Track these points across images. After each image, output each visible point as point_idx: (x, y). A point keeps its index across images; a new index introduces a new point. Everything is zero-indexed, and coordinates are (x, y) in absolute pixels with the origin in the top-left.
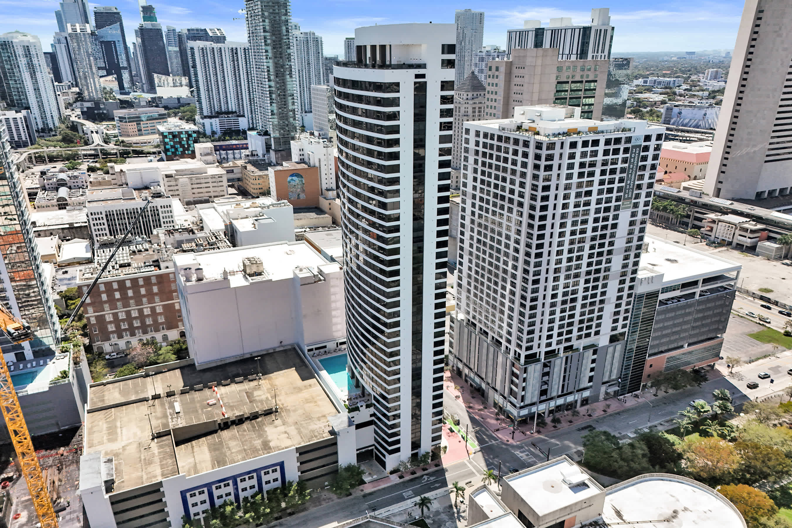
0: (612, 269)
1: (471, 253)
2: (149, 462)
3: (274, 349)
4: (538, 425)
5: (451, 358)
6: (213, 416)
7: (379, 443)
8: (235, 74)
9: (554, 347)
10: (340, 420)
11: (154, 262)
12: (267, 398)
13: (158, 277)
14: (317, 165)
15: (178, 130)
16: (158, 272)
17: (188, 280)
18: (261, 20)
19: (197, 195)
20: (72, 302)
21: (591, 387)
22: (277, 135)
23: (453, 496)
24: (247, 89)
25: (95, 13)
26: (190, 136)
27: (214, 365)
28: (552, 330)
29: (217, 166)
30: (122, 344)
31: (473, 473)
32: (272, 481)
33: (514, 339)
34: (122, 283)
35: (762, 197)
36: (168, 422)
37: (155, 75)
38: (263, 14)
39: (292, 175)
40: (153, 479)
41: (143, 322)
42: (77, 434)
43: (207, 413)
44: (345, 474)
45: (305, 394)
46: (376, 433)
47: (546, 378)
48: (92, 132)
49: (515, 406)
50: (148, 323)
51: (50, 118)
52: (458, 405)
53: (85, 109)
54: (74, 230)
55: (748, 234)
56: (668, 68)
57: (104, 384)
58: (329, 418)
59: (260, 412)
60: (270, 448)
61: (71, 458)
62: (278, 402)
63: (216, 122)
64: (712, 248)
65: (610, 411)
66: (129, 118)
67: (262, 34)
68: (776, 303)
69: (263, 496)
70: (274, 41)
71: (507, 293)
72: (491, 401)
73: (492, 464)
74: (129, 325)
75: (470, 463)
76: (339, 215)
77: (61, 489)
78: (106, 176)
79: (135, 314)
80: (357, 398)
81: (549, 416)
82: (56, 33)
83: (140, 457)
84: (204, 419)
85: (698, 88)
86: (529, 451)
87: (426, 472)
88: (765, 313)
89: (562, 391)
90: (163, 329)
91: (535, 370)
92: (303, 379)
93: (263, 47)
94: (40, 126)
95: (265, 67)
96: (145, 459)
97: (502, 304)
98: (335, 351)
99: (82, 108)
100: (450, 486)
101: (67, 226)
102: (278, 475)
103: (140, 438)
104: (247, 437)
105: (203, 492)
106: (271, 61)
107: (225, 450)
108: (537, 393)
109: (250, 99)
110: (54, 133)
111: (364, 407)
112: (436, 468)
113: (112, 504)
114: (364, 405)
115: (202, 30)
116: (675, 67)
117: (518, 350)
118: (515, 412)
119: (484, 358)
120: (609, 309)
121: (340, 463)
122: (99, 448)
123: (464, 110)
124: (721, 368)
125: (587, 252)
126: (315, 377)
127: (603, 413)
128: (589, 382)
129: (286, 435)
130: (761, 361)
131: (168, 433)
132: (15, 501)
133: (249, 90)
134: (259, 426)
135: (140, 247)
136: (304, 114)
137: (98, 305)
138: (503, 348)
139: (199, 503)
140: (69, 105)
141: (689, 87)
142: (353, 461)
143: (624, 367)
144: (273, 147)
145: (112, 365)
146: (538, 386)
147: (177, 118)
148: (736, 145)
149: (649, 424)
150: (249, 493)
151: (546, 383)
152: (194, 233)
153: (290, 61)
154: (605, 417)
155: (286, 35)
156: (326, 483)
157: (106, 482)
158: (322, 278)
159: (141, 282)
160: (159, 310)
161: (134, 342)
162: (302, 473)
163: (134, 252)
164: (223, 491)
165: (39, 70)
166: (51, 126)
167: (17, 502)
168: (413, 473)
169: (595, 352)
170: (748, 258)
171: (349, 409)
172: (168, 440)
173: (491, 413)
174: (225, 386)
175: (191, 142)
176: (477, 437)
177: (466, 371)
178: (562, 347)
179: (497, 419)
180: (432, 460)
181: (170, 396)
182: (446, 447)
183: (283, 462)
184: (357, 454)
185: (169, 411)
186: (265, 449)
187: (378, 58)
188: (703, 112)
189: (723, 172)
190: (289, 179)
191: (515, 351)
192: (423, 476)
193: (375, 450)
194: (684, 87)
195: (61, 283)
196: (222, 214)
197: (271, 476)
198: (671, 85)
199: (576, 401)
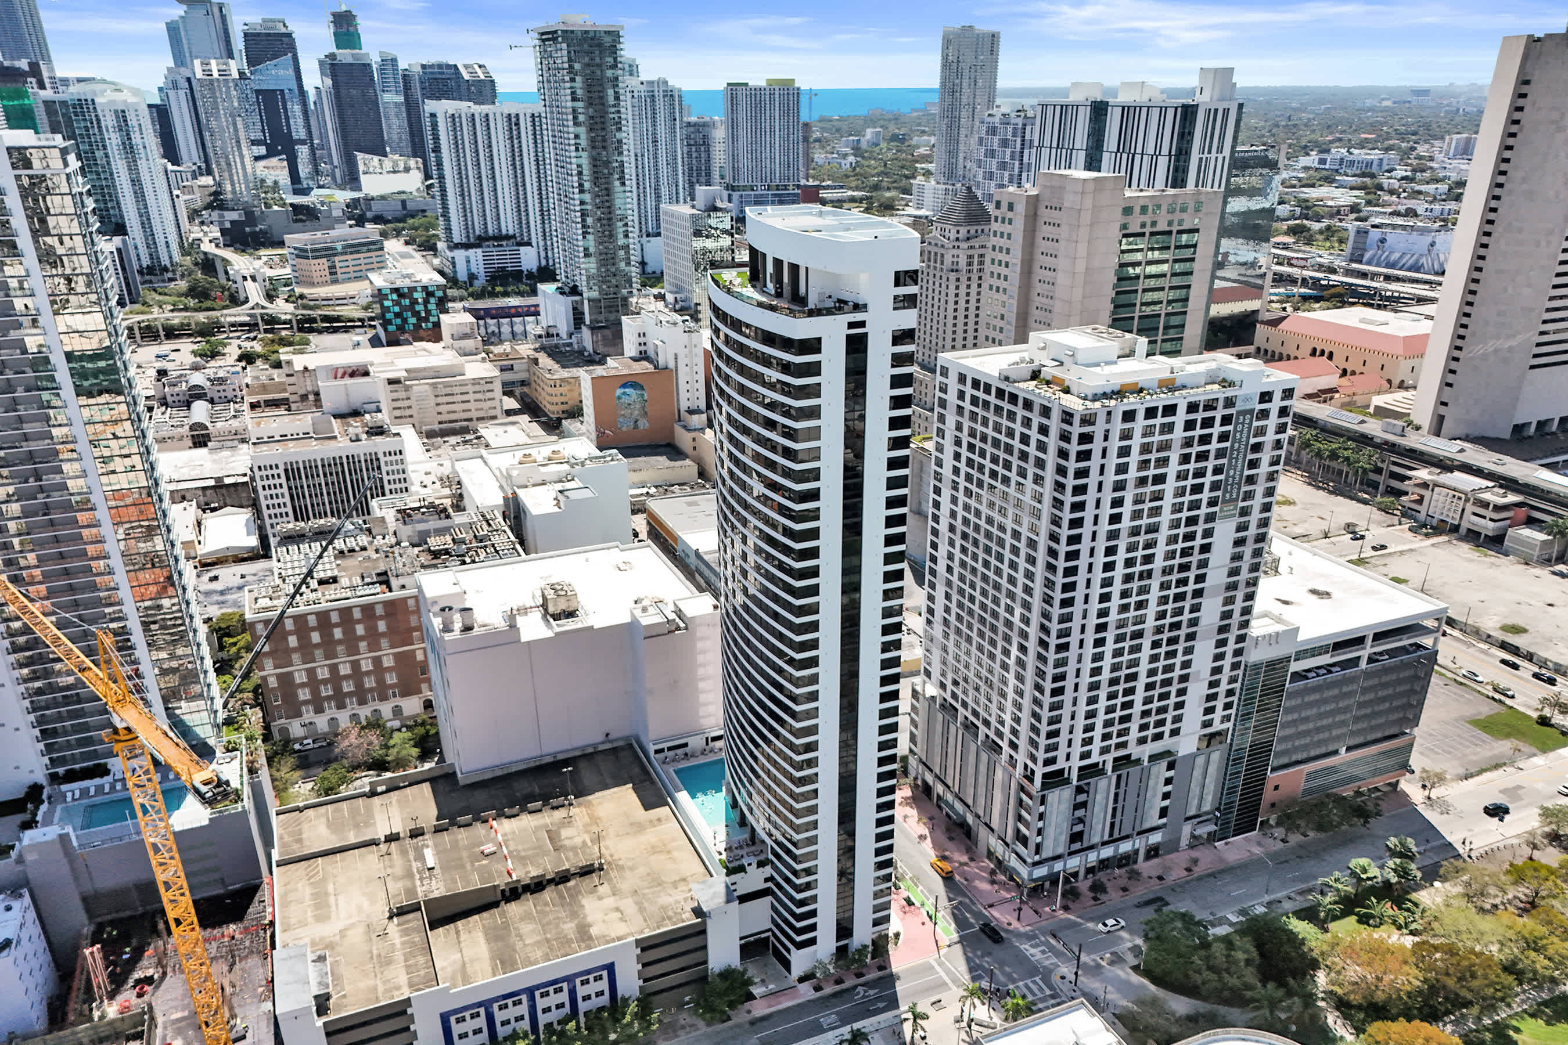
0: (1203, 622)
1: (949, 584)
2: (385, 961)
3: (595, 746)
4: (1063, 895)
5: (912, 761)
6: (491, 877)
7: (778, 926)
8: (514, 165)
9: (1095, 758)
10: (712, 891)
11: (378, 575)
12: (584, 842)
13: (388, 604)
14: (671, 365)
15: (407, 283)
16: (389, 596)
17: (447, 628)
18: (567, 78)
19: (445, 417)
20: (232, 640)
21: (1164, 825)
22: (595, 294)
23: (908, 1027)
24: (536, 193)
25: (246, 35)
26: (430, 294)
27: (488, 776)
28: (1092, 729)
29: (484, 359)
30: (322, 723)
31: (945, 984)
32: (593, 996)
33: (1022, 743)
34: (323, 616)
35: (1525, 434)
36: (415, 887)
37: (360, 156)
38: (571, 67)
39: (624, 386)
40: (396, 993)
41: (359, 685)
42: (256, 899)
43: (481, 871)
44: (722, 986)
45: (650, 836)
46: (774, 909)
47: (1080, 813)
48: (245, 278)
49: (1025, 862)
50: (367, 686)
51: (164, 246)
52: (923, 853)
53: (228, 225)
54: (224, 491)
55: (1489, 513)
56: (1373, 127)
57: (300, 810)
58: (694, 886)
59: (573, 870)
60: (590, 938)
61: (247, 943)
62: (603, 850)
63: (476, 255)
64: (1420, 537)
65: (1198, 871)
66: (313, 251)
67: (569, 104)
68: (1530, 657)
69: (578, 1023)
70: (592, 118)
71: (1011, 662)
72: (982, 849)
73: (980, 967)
74: (334, 690)
75: (941, 964)
76: (710, 459)
77: (235, 1001)
78: (275, 373)
79: (345, 670)
80: (741, 847)
81: (1086, 877)
82: (169, 69)
83: (371, 952)
84: (476, 883)
85: (1427, 175)
86: (1047, 944)
87: (862, 980)
88: (1505, 678)
89: (1111, 835)
90: (394, 696)
91: (1060, 799)
92: (647, 807)
93: (571, 129)
94: (146, 262)
95: (574, 166)
96: (379, 955)
97: (1004, 681)
98: (703, 752)
99: (221, 223)
100: (904, 1007)
101: (212, 483)
102: (604, 985)
103: (368, 916)
104: (551, 917)
105: (478, 1015)
106: (584, 154)
107: (513, 939)
108: (1064, 838)
109: (542, 210)
110: (170, 275)
111: (754, 865)
112: (880, 974)
113: (328, 1034)
114: (754, 861)
115: (448, 66)
116: (1386, 123)
117: (1030, 764)
118: (1024, 871)
119: (971, 770)
120: (1197, 690)
121: (711, 965)
122: (300, 932)
123: (951, 259)
124: (1410, 788)
125: (1155, 594)
126: (668, 804)
127: (1186, 873)
128: (1161, 817)
129: (619, 915)
130: (1487, 776)
131: (415, 908)
132: (160, 1020)
133: (540, 194)
134: (571, 896)
135: (351, 543)
136: (645, 239)
137: (282, 656)
138: (1004, 757)
139: (470, 1034)
140: (194, 214)
141: (1409, 173)
142: (733, 959)
143: (1226, 790)
144: (588, 322)
145: (306, 763)
146: (1065, 826)
147: (402, 240)
148: (1474, 334)
149: (1267, 898)
150: (554, 1016)
151: (1081, 820)
152: (448, 517)
153: (621, 153)
154: (1187, 882)
155: (614, 106)
156: (687, 999)
157: (316, 997)
158: (682, 625)
159: (357, 614)
160: (388, 662)
161: (343, 718)
162: (645, 981)
163: (342, 552)
164: (512, 1012)
165: (143, 155)
166: (165, 261)
167: (164, 1023)
168: (839, 981)
169: (1171, 766)
170: (1487, 559)
171: (727, 868)
172: (415, 920)
173: (981, 869)
174: (509, 817)
175: (432, 307)
176: (953, 914)
177: (939, 789)
178: (1109, 758)
179: (993, 882)
180: (873, 958)
181: (416, 836)
182: (897, 935)
183: (612, 964)
184: (741, 946)
185: (415, 865)
186: (583, 941)
187: (786, 279)
188: (1429, 239)
189: (1450, 385)
190: (619, 392)
191: (1026, 766)
192: (856, 987)
193: (772, 938)
194: (1400, 173)
195: (209, 600)
196: (498, 473)
197: (593, 988)
198: (1375, 169)
199: (1136, 852)
